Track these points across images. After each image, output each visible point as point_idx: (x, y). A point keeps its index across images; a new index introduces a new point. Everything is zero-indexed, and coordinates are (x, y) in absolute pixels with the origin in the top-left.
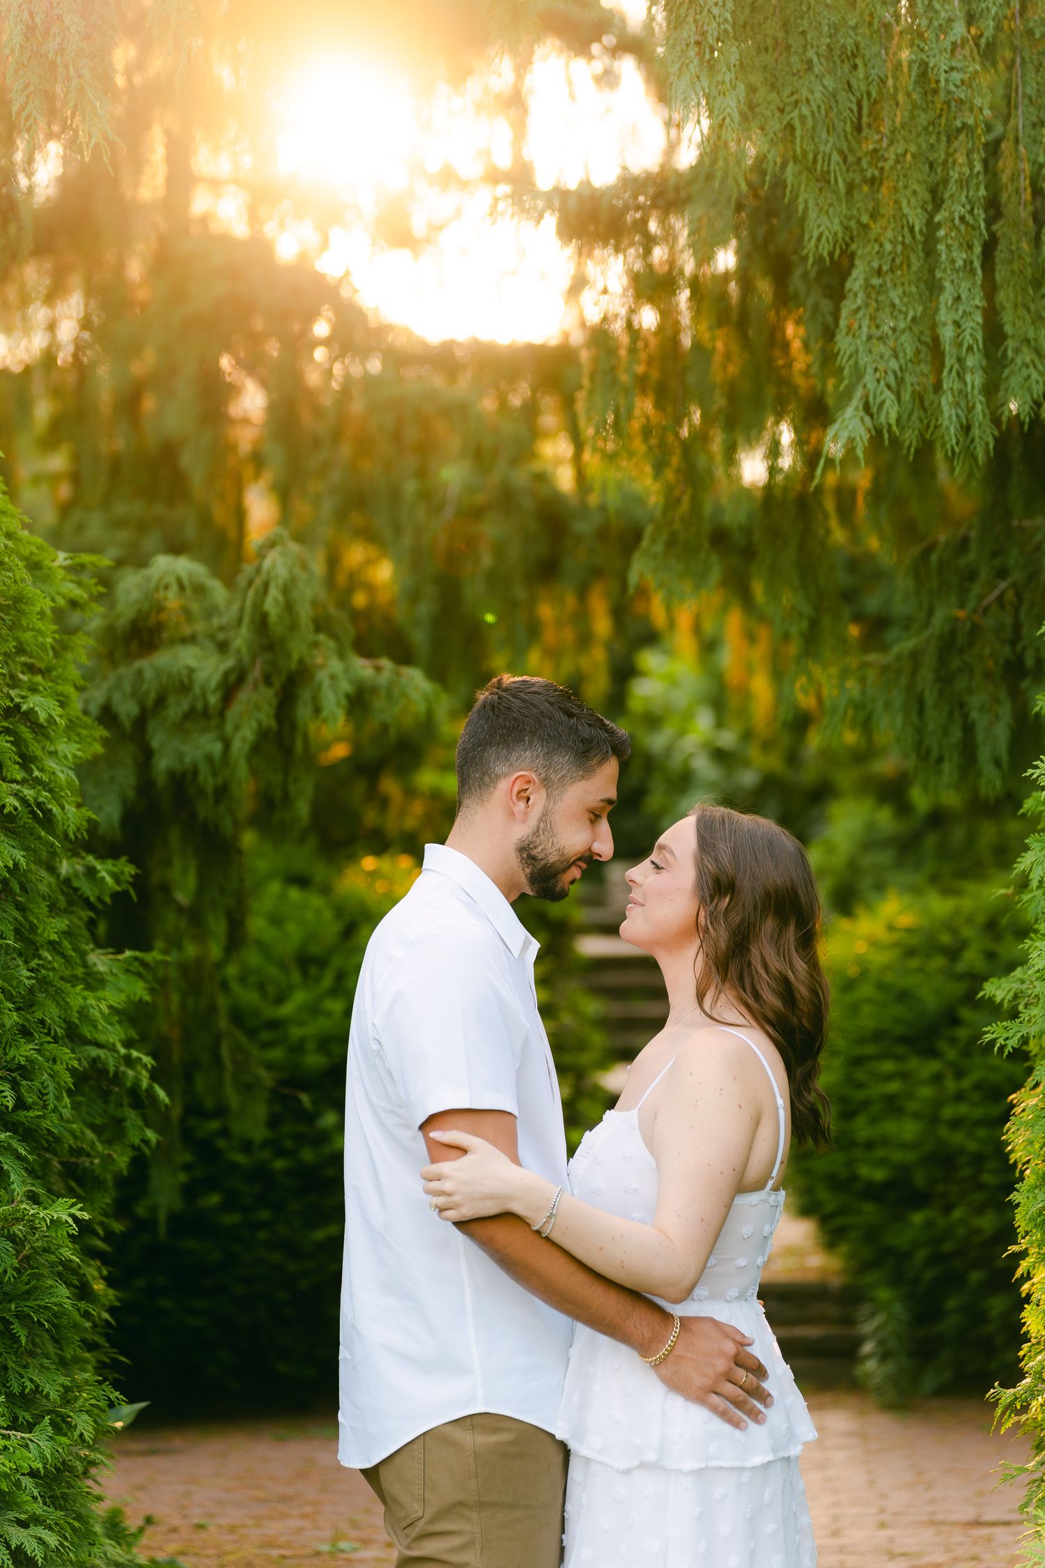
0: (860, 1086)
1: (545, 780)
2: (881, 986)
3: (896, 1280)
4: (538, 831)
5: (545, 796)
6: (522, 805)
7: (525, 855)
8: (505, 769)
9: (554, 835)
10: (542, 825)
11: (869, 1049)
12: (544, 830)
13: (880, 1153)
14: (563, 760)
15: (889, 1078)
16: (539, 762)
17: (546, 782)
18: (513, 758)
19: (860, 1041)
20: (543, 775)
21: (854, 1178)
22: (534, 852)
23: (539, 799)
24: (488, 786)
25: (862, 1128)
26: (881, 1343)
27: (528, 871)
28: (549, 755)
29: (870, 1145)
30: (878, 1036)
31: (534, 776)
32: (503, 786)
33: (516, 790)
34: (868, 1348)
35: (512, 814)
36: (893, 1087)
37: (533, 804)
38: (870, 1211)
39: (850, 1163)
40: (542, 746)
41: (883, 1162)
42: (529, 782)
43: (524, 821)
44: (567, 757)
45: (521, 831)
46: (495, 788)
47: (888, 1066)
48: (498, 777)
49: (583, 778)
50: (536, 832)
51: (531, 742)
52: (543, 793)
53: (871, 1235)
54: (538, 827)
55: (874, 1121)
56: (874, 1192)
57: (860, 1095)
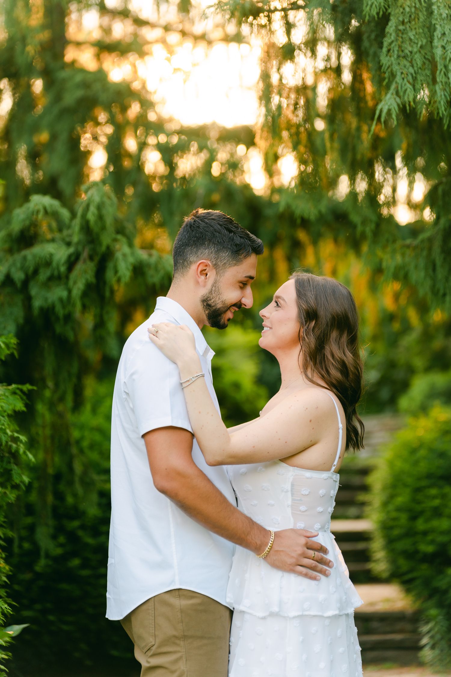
0: (419, 503)
1: (215, 265)
2: (431, 450)
3: (440, 605)
4: (211, 291)
5: (215, 273)
6: (203, 277)
7: (205, 304)
8: (195, 259)
9: (220, 294)
10: (213, 289)
11: (424, 483)
12: (215, 291)
13: (430, 538)
14: (225, 255)
15: (434, 497)
16: (213, 255)
17: (216, 266)
18: (199, 253)
19: (419, 479)
20: (214, 263)
21: (417, 552)
22: (210, 302)
23: (212, 274)
24: (186, 267)
25: (421, 525)
26: (432, 637)
27: (207, 312)
28: (217, 252)
29: (425, 533)
30: (429, 476)
31: (209, 263)
32: (194, 267)
33: (200, 269)
34: (425, 641)
35: (197, 283)
36: (437, 502)
37: (209, 277)
38: (425, 569)
39: (414, 544)
40: (214, 247)
41: (432, 542)
42: (206, 266)
43: (204, 286)
44: (227, 253)
45: (203, 292)
46: (189, 268)
47: (434, 491)
48: (191, 263)
49: (235, 265)
50: (211, 292)
51: (209, 245)
52: (214, 272)
53: (427, 582)
54: (212, 289)
55: (427, 521)
56: (429, 559)
57: (418, 508)
